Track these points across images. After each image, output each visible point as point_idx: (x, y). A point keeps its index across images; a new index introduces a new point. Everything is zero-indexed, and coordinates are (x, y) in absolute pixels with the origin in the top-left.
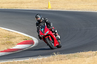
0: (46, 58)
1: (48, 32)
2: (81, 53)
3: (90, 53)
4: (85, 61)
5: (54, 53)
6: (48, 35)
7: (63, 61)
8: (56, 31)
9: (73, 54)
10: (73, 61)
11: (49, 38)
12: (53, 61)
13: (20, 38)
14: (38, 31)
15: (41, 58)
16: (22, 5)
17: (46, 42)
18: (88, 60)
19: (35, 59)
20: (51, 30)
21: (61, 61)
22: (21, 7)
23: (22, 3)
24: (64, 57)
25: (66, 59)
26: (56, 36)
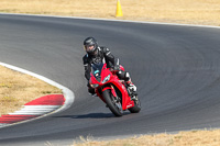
1: (108, 78)
6: (108, 85)
11: (111, 90)
14: (87, 75)
20: (116, 73)
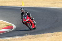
0: (21, 37)
1: (28, 19)
2: (43, 34)
3: (49, 34)
4: (46, 39)
5: (26, 34)
6: (28, 21)
7: (31, 39)
8: (33, 19)
9: (38, 35)
10: (38, 40)
11: (29, 23)
12: (25, 39)
13: (4, 25)
15: (17, 38)
16: (6, 3)
17: (28, 26)
18: (48, 39)
19: (14, 38)
20: (30, 18)
21: (30, 39)
22: (5, 5)
23: (5, 2)
24: (33, 37)
25: (34, 38)
26: (33, 22)
